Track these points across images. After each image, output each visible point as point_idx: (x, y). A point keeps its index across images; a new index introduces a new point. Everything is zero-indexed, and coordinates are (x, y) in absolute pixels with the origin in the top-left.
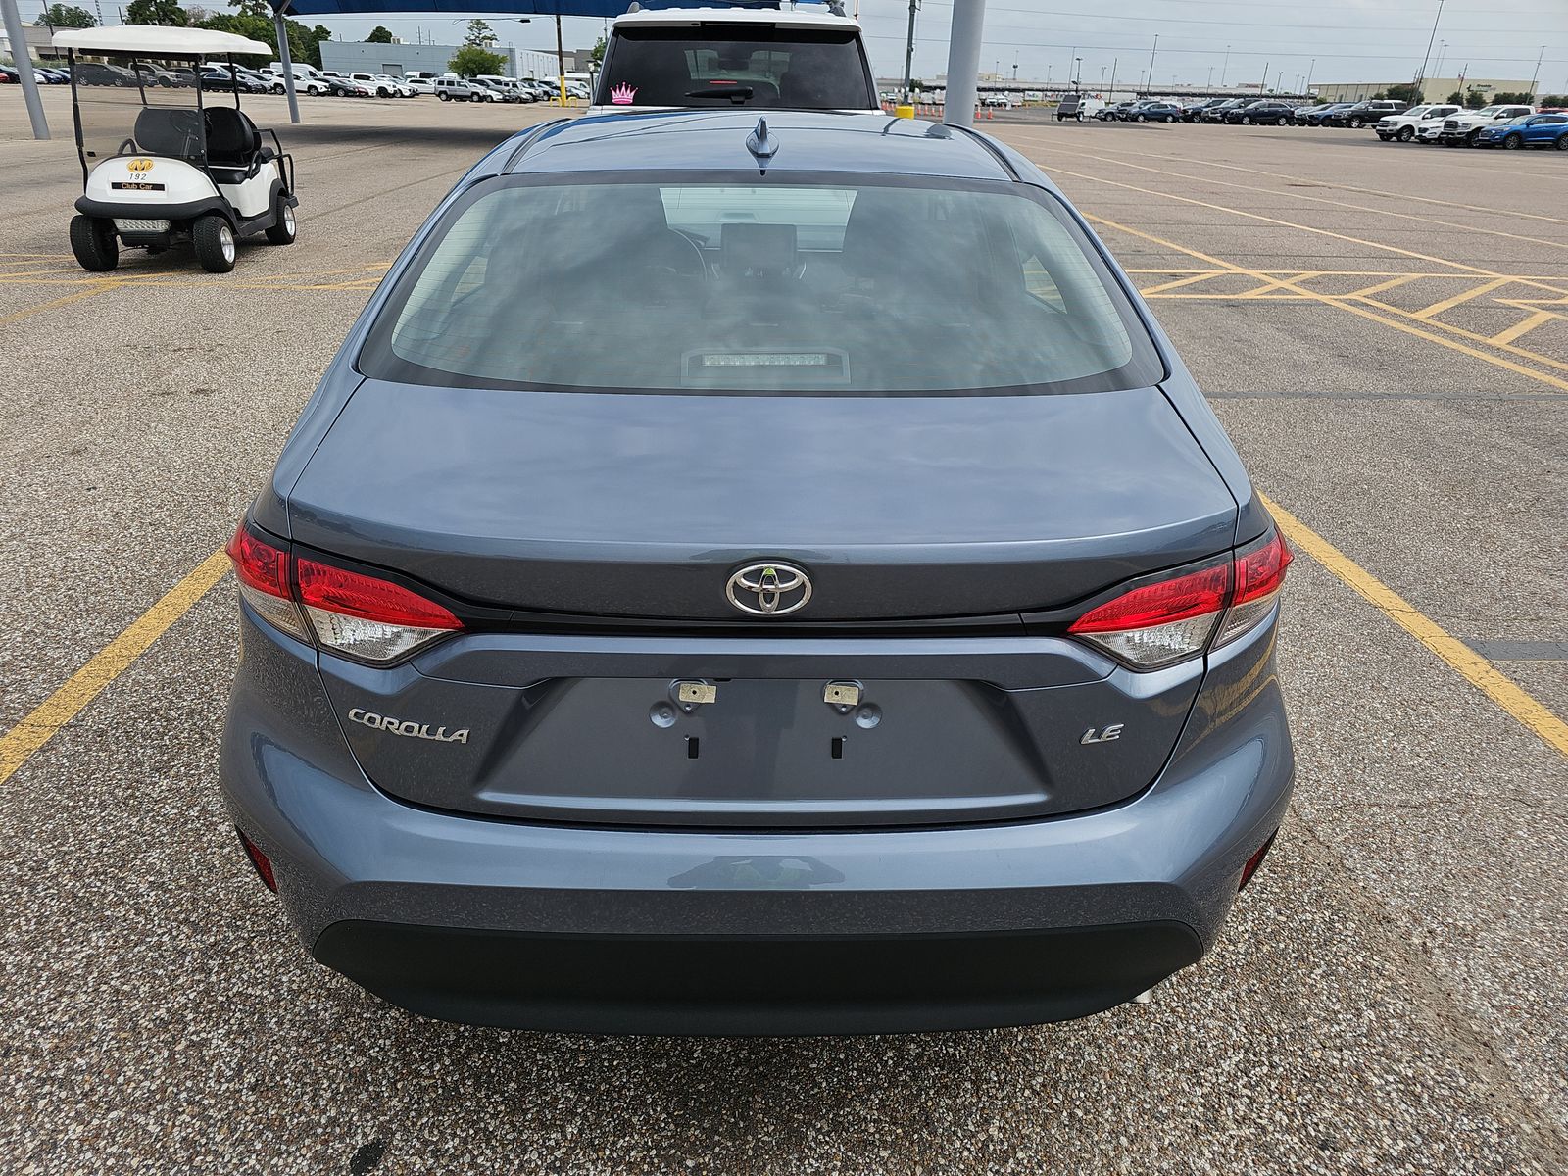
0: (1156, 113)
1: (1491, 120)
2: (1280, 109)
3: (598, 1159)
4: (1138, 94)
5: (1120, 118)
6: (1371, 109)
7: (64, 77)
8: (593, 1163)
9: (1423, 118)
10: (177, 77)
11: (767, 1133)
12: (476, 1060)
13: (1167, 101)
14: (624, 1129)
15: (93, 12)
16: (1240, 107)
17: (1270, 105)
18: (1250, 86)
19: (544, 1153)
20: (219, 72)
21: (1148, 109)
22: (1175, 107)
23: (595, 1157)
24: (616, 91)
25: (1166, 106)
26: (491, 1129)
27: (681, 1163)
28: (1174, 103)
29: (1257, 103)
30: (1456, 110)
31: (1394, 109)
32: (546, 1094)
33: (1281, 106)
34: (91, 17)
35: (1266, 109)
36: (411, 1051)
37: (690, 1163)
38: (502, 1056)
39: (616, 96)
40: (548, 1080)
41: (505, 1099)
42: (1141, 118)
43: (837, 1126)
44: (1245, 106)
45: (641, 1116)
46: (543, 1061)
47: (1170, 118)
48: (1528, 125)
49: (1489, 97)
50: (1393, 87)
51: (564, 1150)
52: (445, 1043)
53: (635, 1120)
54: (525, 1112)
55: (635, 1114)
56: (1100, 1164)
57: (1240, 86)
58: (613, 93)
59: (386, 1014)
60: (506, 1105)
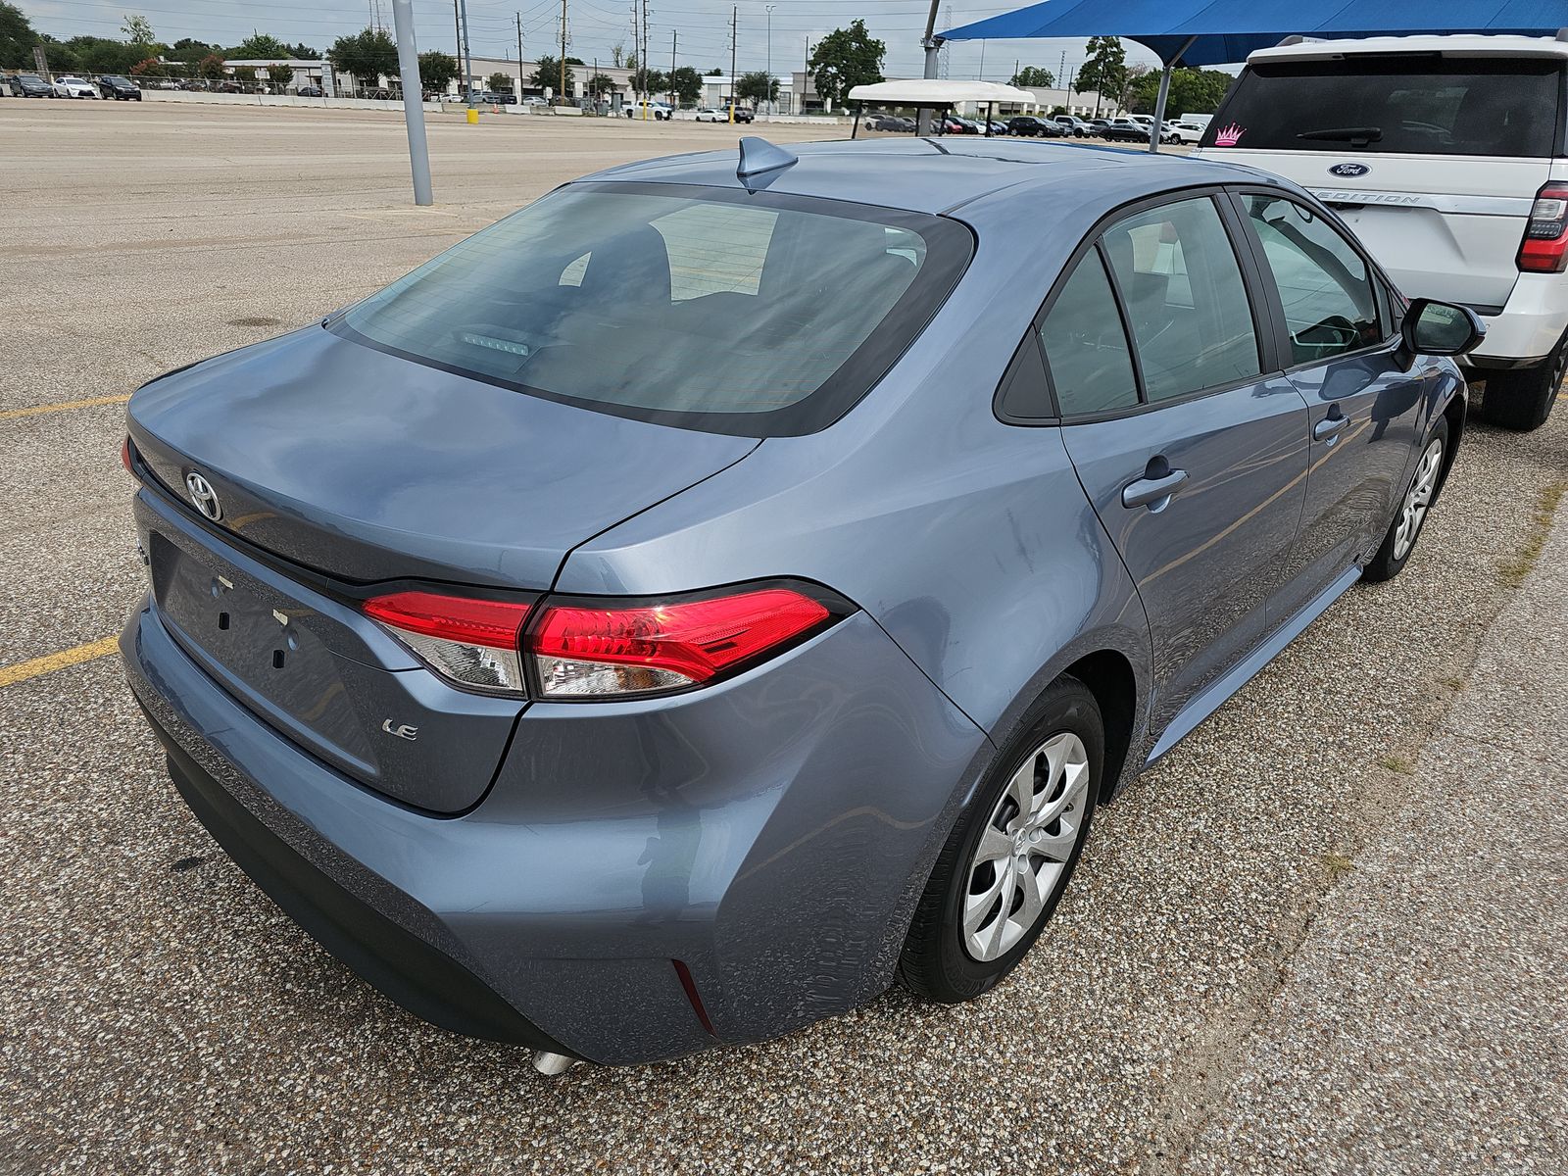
7: (1003, 129)
10: (1091, 128)
15: (1055, 73)
20: (1130, 124)
24: (1222, 133)
34: (1052, 76)
43: (384, 1036)
58: (1220, 134)
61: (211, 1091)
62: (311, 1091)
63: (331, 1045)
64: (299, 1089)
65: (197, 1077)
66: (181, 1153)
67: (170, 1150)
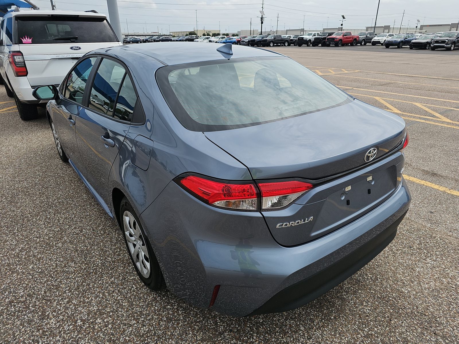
0: (135, 41)
1: (218, 40)
2: (168, 39)
3: (315, 330)
4: (125, 35)
5: (125, 42)
6: (190, 38)
8: (315, 331)
9: (204, 40)
11: (338, 302)
12: (261, 329)
13: (136, 37)
14: (312, 321)
16: (158, 38)
17: (165, 38)
18: (154, 33)
19: (303, 337)
21: (132, 39)
22: (140, 39)
23: (314, 330)
25: (137, 39)
26: (286, 341)
27: (330, 319)
28: (139, 38)
29: (162, 37)
30: (210, 38)
31: (195, 38)
32: (287, 325)
33: (168, 38)
35: (165, 39)
36: (243, 339)
37: (332, 318)
38: (266, 325)
39: (24, 41)
40: (283, 322)
41: (280, 333)
42: (131, 42)
43: (347, 292)
44: (159, 38)
45: (311, 316)
46: (277, 319)
47: (139, 42)
48: (226, 40)
49: (211, 34)
50: (190, 32)
51: (306, 334)
52: (249, 331)
53: (311, 317)
54: (288, 332)
55: (310, 316)
56: (390, 271)
57: (152, 33)
59: (224, 335)
60: (281, 334)
61: (376, 329)
62: (369, 306)
63: (353, 303)
64: (369, 308)
65: (371, 334)
66: (397, 331)
67: (397, 334)
